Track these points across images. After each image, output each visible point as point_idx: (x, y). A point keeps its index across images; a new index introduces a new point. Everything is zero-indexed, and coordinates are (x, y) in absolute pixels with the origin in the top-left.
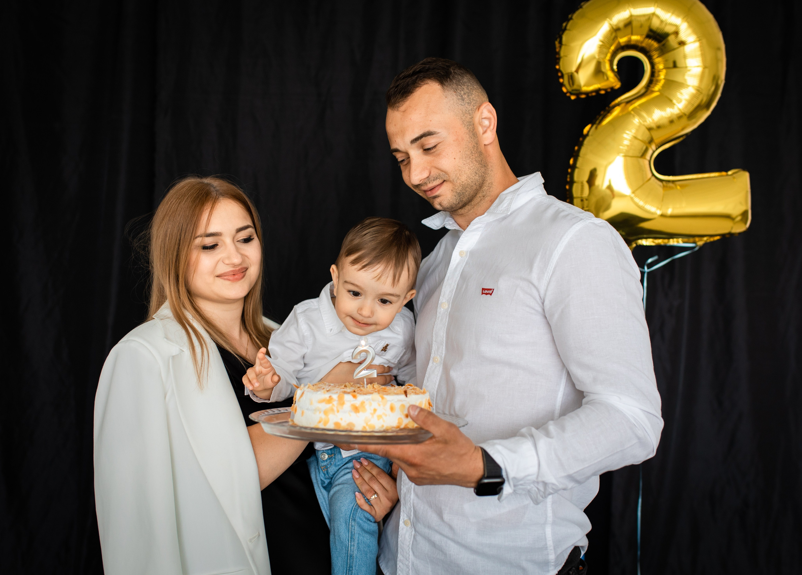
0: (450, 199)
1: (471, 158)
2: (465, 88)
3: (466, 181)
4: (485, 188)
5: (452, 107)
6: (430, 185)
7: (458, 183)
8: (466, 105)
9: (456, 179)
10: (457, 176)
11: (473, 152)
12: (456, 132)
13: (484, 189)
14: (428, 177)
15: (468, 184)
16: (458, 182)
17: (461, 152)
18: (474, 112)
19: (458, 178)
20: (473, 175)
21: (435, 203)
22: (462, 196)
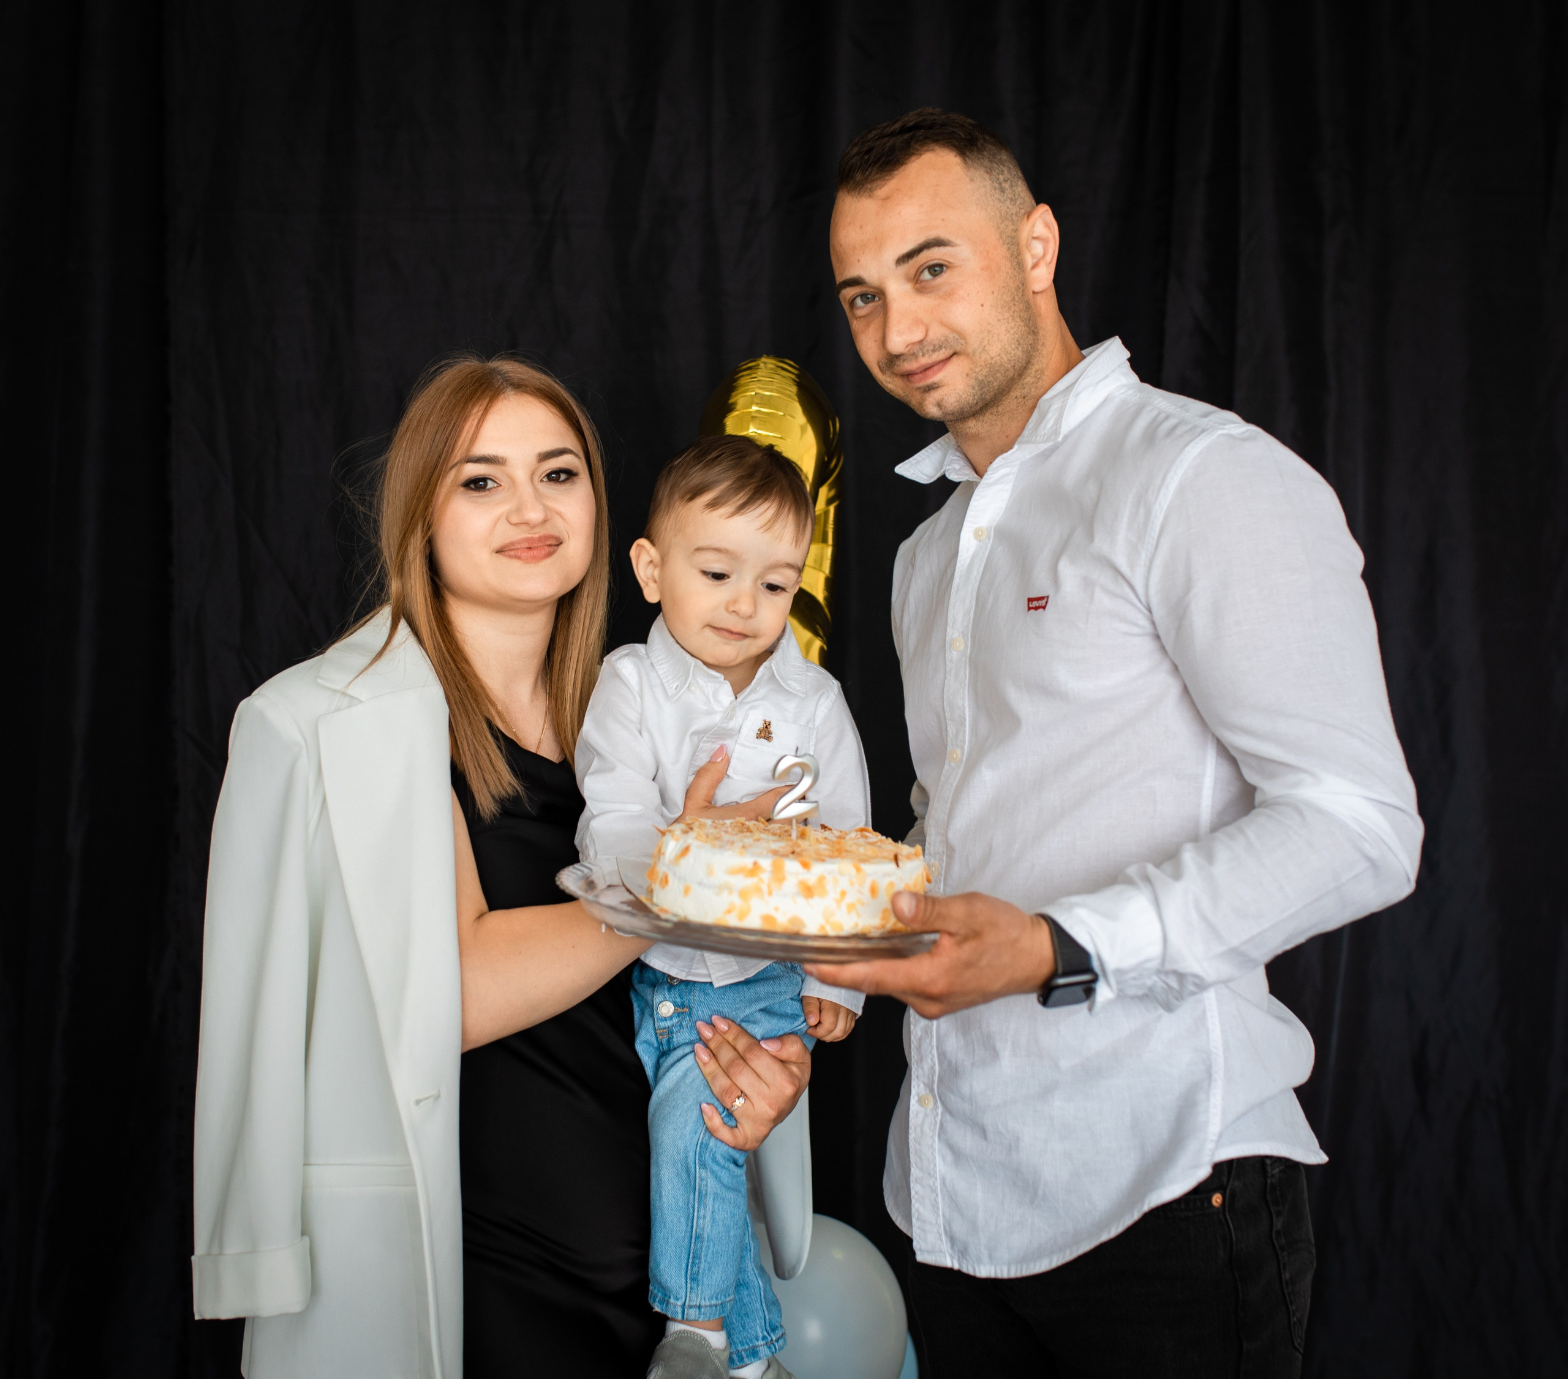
0: (961, 393)
1: (1013, 309)
2: (1006, 172)
3: (998, 358)
4: (1029, 379)
5: (983, 201)
6: (924, 361)
7: (983, 358)
8: (1008, 202)
9: (980, 350)
10: (984, 344)
11: (1017, 299)
12: (988, 252)
13: (1026, 381)
14: (921, 342)
15: (1001, 365)
16: (984, 356)
17: (996, 294)
18: (1020, 220)
19: (984, 349)
20: (1013, 346)
21: (927, 402)
22: (985, 390)
